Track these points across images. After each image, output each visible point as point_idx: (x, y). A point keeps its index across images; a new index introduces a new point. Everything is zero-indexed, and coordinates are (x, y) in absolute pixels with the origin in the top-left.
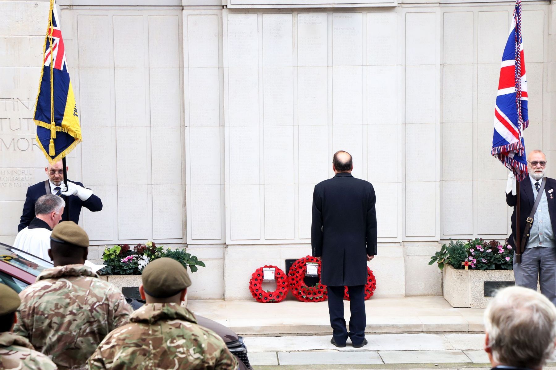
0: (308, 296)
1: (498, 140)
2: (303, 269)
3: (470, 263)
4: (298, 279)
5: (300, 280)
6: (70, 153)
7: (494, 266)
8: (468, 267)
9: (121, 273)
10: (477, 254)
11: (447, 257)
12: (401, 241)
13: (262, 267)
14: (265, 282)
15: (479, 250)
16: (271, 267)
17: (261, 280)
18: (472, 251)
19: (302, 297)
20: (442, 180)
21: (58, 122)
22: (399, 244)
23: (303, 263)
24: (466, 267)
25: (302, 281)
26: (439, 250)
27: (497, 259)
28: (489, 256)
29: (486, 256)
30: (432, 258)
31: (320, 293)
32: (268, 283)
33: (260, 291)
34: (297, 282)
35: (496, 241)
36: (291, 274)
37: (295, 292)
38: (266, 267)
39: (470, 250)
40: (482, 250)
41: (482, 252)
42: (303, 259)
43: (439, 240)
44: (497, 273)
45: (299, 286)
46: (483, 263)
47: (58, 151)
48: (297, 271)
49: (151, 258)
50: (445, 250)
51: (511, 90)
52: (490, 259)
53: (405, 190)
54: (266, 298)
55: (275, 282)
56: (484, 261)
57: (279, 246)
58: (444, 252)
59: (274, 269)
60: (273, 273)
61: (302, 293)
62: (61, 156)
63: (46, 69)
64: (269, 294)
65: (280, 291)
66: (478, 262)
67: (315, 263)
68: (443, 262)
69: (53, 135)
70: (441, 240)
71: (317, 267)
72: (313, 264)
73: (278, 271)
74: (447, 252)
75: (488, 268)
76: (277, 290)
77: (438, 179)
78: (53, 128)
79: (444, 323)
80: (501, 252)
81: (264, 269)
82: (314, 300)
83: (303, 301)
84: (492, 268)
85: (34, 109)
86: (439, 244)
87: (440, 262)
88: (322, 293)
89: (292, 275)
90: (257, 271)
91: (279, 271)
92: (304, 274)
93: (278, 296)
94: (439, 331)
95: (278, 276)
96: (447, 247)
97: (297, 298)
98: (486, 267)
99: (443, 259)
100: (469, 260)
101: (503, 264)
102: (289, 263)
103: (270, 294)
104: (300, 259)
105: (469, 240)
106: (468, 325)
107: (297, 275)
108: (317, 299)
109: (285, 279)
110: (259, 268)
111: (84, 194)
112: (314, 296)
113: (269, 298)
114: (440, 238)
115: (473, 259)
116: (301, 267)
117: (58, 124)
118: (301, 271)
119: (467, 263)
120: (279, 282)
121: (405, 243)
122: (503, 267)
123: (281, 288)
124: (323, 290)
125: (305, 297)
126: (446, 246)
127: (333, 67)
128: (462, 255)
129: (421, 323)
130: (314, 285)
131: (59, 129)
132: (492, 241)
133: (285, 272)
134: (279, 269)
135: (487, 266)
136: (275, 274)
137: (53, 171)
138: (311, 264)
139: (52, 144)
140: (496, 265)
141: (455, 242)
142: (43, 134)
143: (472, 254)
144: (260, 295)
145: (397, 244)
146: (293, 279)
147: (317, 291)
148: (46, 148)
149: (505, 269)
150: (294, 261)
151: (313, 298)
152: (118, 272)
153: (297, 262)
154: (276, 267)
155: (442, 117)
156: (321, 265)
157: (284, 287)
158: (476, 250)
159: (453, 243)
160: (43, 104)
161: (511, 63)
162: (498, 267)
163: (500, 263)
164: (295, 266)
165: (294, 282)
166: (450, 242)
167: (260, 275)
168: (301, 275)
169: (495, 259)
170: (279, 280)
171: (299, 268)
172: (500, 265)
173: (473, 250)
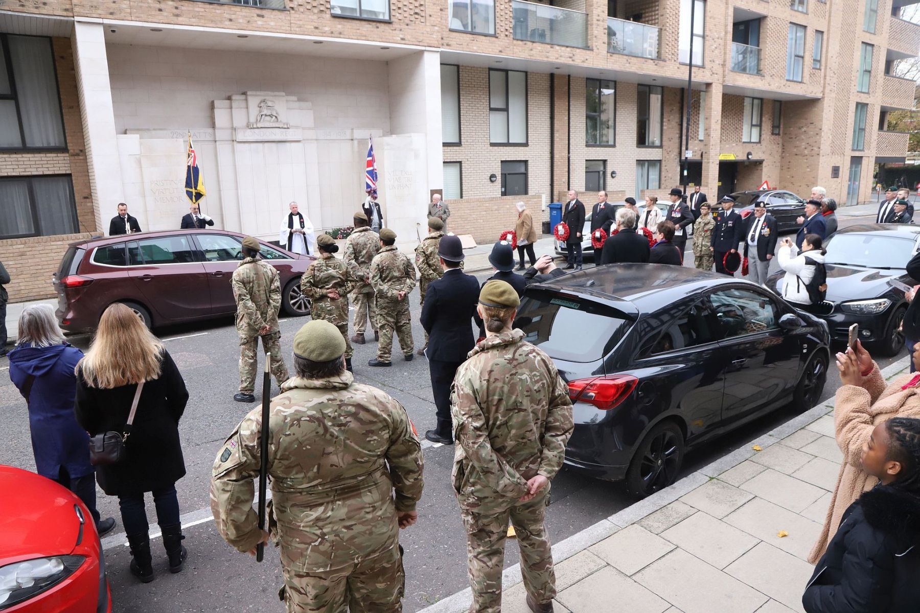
1: (368, 186)
6: (201, 201)
21: (196, 188)
47: (197, 200)
51: (371, 168)
62: (197, 203)
63: (189, 167)
69: (194, 194)
78: (193, 191)
85: (185, 183)
111: (208, 218)
117: (196, 189)
127: (280, 164)
131: (196, 191)
137: (195, 209)
139: (194, 198)
142: (189, 194)
148: (192, 199)
160: (188, 181)
161: (370, 158)
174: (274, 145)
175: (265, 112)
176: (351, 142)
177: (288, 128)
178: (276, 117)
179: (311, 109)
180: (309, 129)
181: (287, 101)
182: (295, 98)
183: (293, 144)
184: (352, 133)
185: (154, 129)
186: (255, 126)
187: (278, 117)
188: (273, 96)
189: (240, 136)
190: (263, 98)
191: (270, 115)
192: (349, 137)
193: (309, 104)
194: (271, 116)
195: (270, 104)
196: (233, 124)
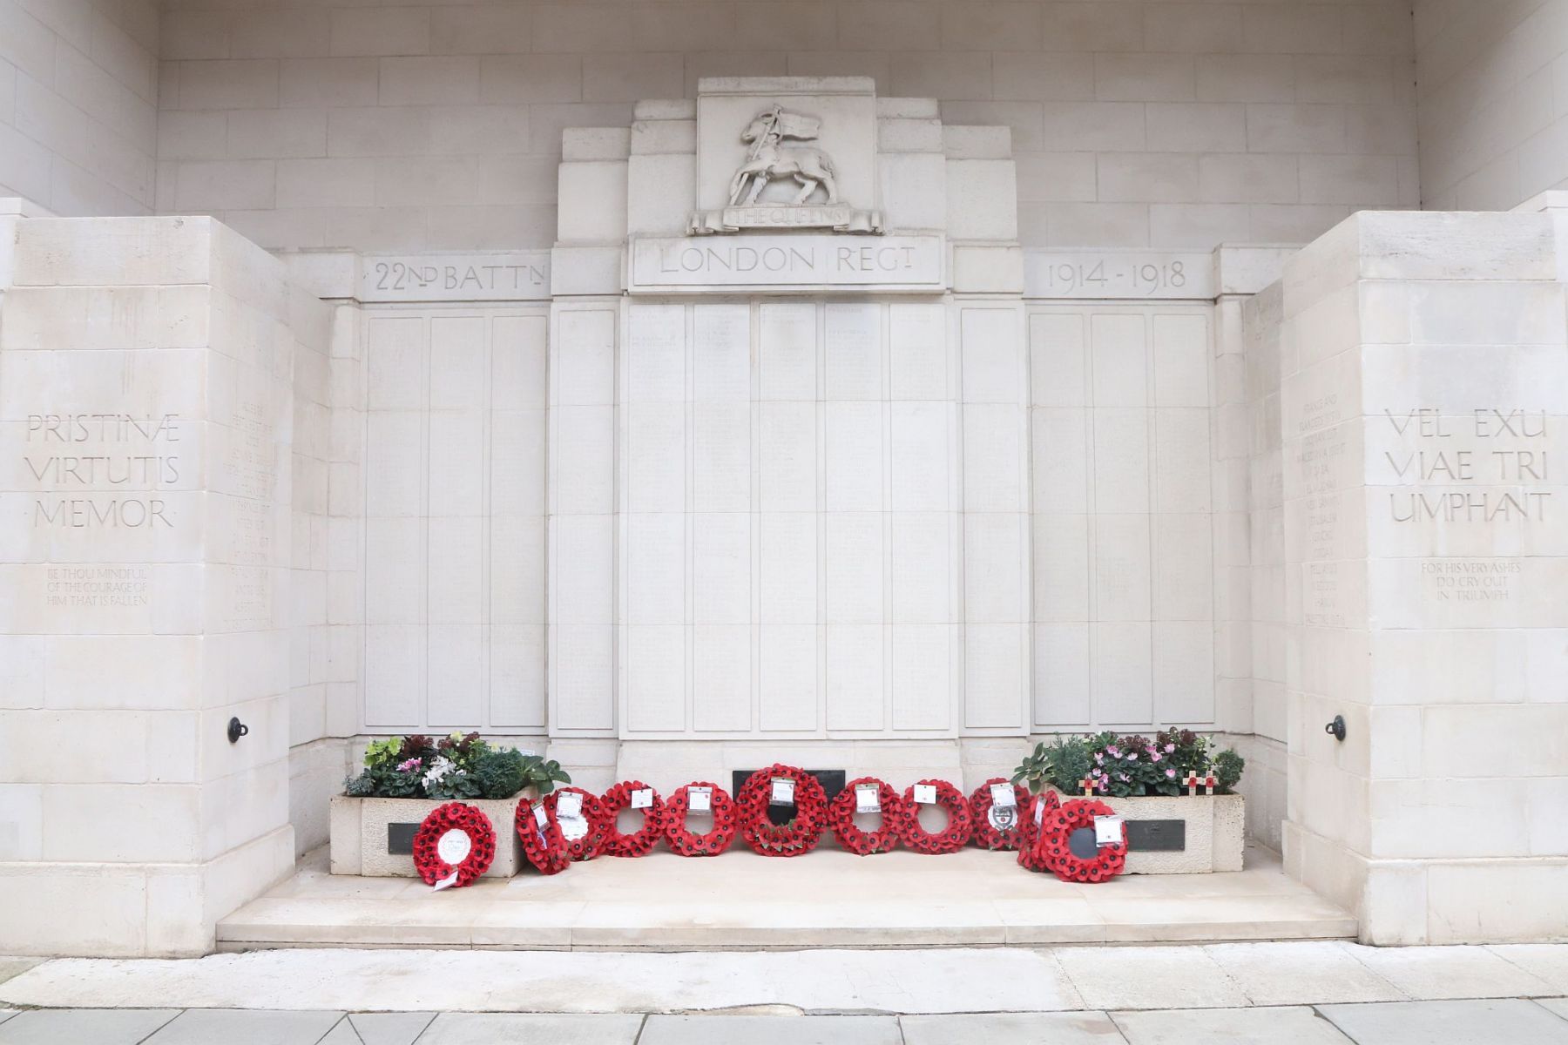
0: (773, 844)
2: (765, 790)
3: (1095, 783)
4: (755, 810)
5: (758, 811)
7: (1142, 789)
8: (1091, 790)
9: (391, 793)
10: (1109, 763)
11: (1044, 769)
12: (956, 737)
13: (686, 787)
14: (692, 814)
15: (1112, 756)
16: (704, 785)
17: (682, 810)
18: (1099, 757)
19: (761, 846)
20: (1033, 622)
22: (952, 742)
23: (766, 777)
24: (1087, 790)
25: (762, 815)
26: (1030, 755)
27: (1148, 773)
28: (1132, 769)
29: (1127, 768)
30: (1016, 770)
31: (797, 839)
32: (698, 816)
33: (680, 833)
34: (753, 815)
35: (1142, 736)
36: (742, 800)
37: (747, 837)
38: (695, 784)
39: (1096, 755)
40: (1118, 756)
41: (1119, 760)
42: (767, 770)
43: (1027, 733)
44: (1151, 803)
45: (755, 824)
46: (1122, 782)
48: (753, 794)
49: (458, 765)
50: (1043, 754)
52: (1135, 775)
53: (963, 638)
54: (690, 847)
55: (710, 814)
56: (1123, 778)
57: (720, 743)
58: (1039, 759)
59: (710, 789)
60: (707, 797)
61: (761, 839)
64: (696, 839)
65: (719, 833)
66: (1112, 780)
67: (788, 778)
68: (1038, 780)
70: (1031, 734)
71: (792, 786)
72: (785, 781)
73: (717, 793)
74: (1046, 758)
75: (1132, 793)
76: (713, 831)
77: (1026, 618)
79: (1051, 923)
80: (1155, 759)
81: (690, 789)
82: (786, 851)
83: (763, 852)
84: (1139, 793)
86: (1029, 742)
87: (1033, 779)
88: (801, 838)
89: (744, 802)
90: (678, 792)
91: (721, 794)
92: (768, 800)
93: (715, 844)
94: (1044, 942)
95: (716, 804)
96: (1045, 749)
97: (752, 846)
98: (1127, 790)
99: (1039, 773)
100: (1093, 775)
101: (1161, 784)
102: (740, 777)
103: (700, 841)
104: (761, 771)
105: (1087, 735)
106: (1106, 927)
107: (754, 802)
108: (790, 850)
109: (729, 809)
110: (682, 787)
112: (784, 845)
113: (696, 846)
114: (1031, 730)
115: (1102, 773)
116: (761, 787)
118: (760, 795)
119: (1089, 783)
120: (717, 816)
121: (964, 741)
122: (1160, 791)
123: (721, 827)
124: (802, 832)
125: (766, 846)
126: (1044, 746)
127: (827, 403)
128: (1081, 767)
129: (1001, 925)
130: (786, 823)
132: (1133, 736)
133: (731, 795)
134: (719, 790)
135: (1130, 789)
136: (712, 799)
138: (782, 781)
140: (1146, 784)
141: (1065, 740)
143: (1099, 763)
144: (678, 841)
145: (948, 743)
146: (746, 810)
147: (792, 834)
149: (1164, 794)
150: (749, 773)
151: (783, 849)
152: (385, 790)
153: (754, 776)
154: (714, 786)
155: (1032, 503)
156: (800, 782)
157: (727, 827)
158: (1106, 754)
159: (1061, 742)
162: (1151, 791)
163: (1155, 781)
164: (751, 783)
165: (747, 815)
166: (1054, 738)
167: (681, 800)
168: (760, 803)
169: (1145, 773)
170: (719, 811)
171: (758, 788)
172: (1154, 786)
173: (1101, 755)
174: (803, 314)
175: (769, 158)
176: (1206, 309)
177: (874, 233)
178: (821, 184)
179: (1008, 159)
180: (993, 243)
181: (883, 119)
182: (927, 106)
183: (900, 311)
184: (1215, 268)
185: (303, 251)
186: (713, 224)
187: (829, 184)
188: (818, 94)
189: (645, 272)
190: (763, 103)
191: (788, 177)
192: (1197, 286)
193: (1000, 136)
194: (795, 178)
195: (792, 126)
196: (625, 221)
